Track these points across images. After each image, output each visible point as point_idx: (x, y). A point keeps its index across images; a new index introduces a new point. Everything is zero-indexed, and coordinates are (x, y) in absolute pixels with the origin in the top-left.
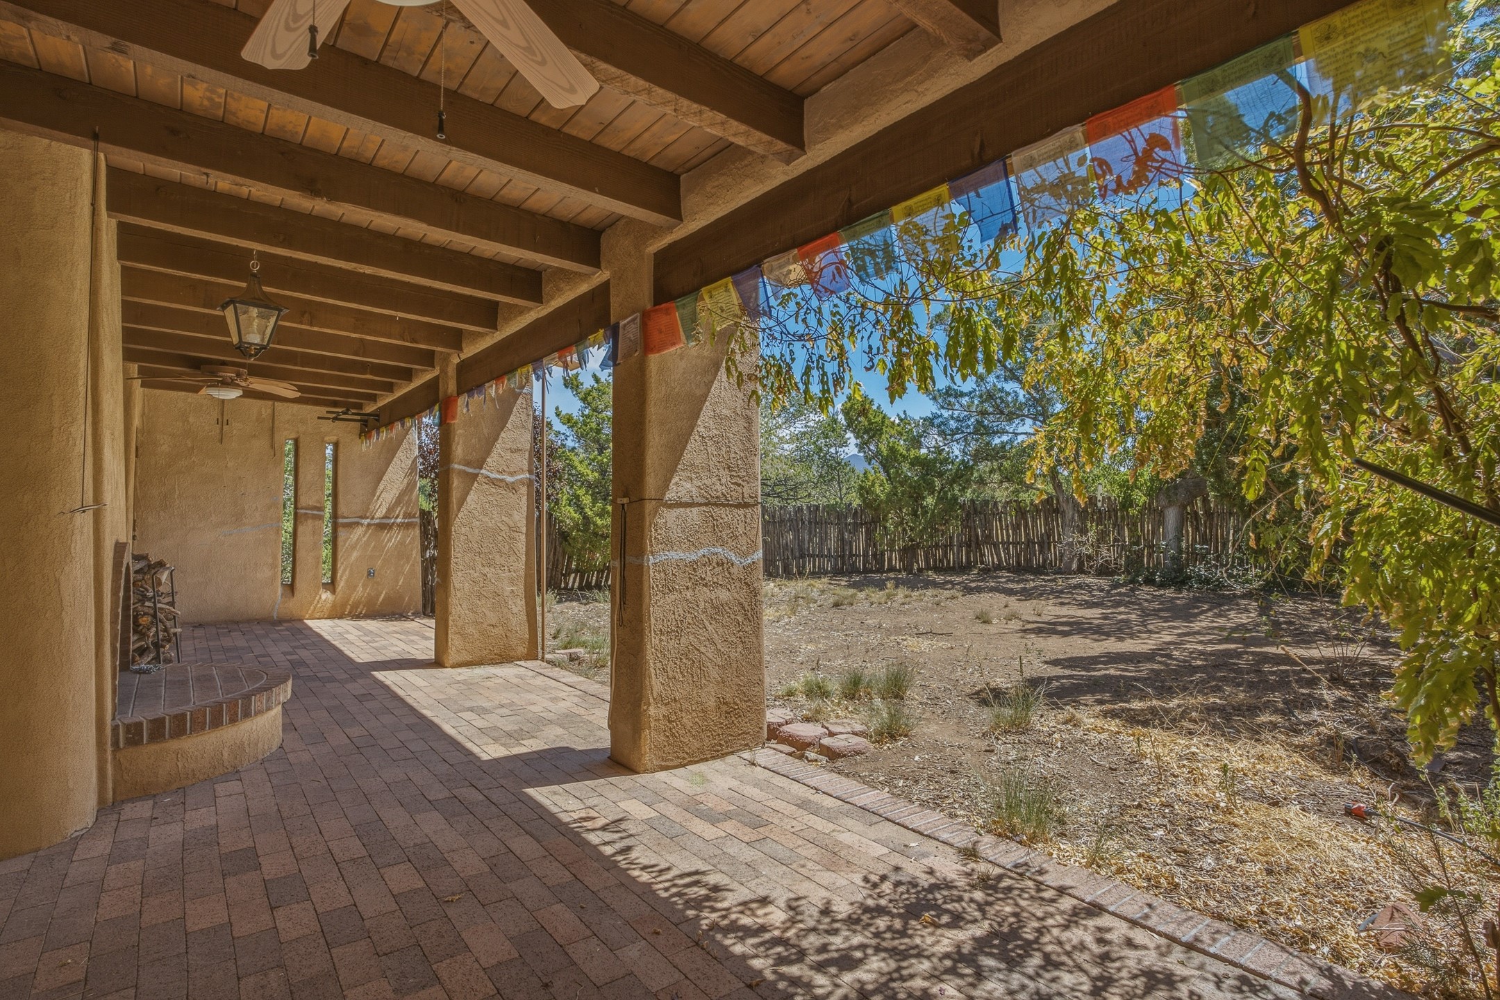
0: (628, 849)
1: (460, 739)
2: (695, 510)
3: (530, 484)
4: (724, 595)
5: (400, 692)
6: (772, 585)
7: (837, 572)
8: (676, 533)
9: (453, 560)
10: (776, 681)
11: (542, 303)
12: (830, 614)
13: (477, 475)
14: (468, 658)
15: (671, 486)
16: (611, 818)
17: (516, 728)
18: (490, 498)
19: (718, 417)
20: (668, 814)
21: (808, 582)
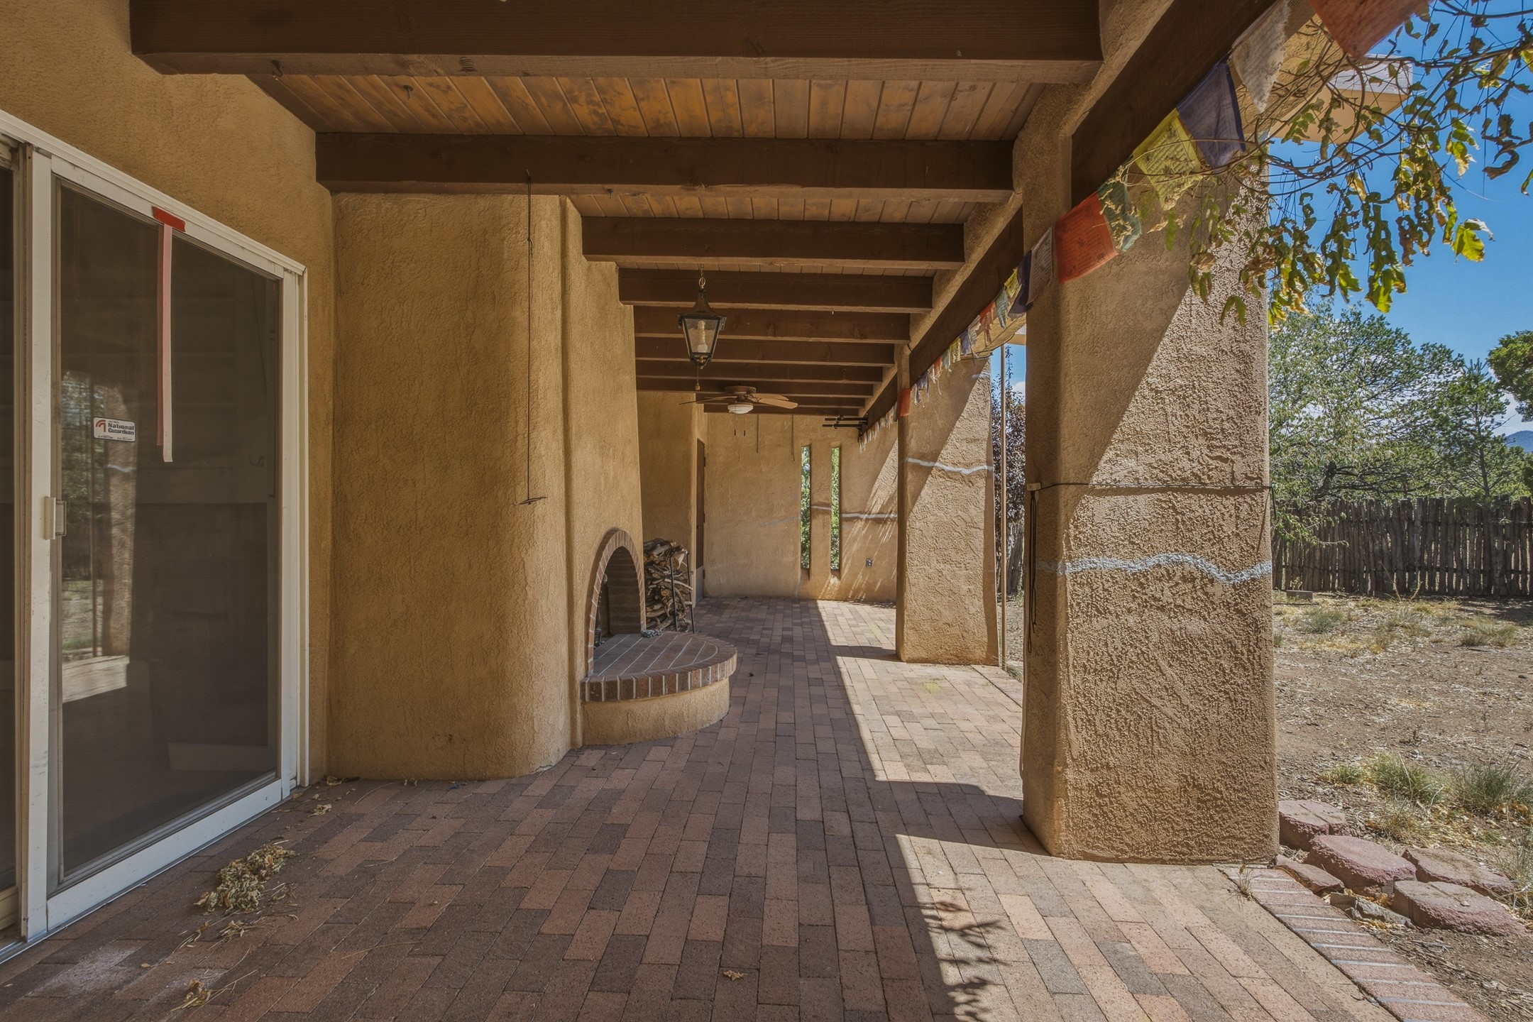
0: (982, 983)
1: (870, 746)
2: (1142, 499)
3: (988, 476)
4: (1195, 626)
5: (847, 682)
6: (1352, 604)
7: (1473, 594)
8: (1111, 532)
9: (907, 555)
10: (1326, 752)
11: (964, 261)
12: (1456, 655)
13: (931, 468)
14: (924, 655)
15: (1102, 464)
16: (980, 919)
17: (932, 747)
18: (945, 491)
19: (1182, 359)
20: (1065, 942)
21: (1417, 605)
